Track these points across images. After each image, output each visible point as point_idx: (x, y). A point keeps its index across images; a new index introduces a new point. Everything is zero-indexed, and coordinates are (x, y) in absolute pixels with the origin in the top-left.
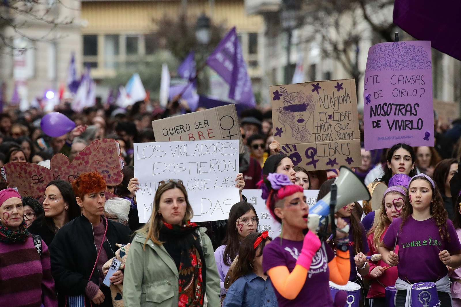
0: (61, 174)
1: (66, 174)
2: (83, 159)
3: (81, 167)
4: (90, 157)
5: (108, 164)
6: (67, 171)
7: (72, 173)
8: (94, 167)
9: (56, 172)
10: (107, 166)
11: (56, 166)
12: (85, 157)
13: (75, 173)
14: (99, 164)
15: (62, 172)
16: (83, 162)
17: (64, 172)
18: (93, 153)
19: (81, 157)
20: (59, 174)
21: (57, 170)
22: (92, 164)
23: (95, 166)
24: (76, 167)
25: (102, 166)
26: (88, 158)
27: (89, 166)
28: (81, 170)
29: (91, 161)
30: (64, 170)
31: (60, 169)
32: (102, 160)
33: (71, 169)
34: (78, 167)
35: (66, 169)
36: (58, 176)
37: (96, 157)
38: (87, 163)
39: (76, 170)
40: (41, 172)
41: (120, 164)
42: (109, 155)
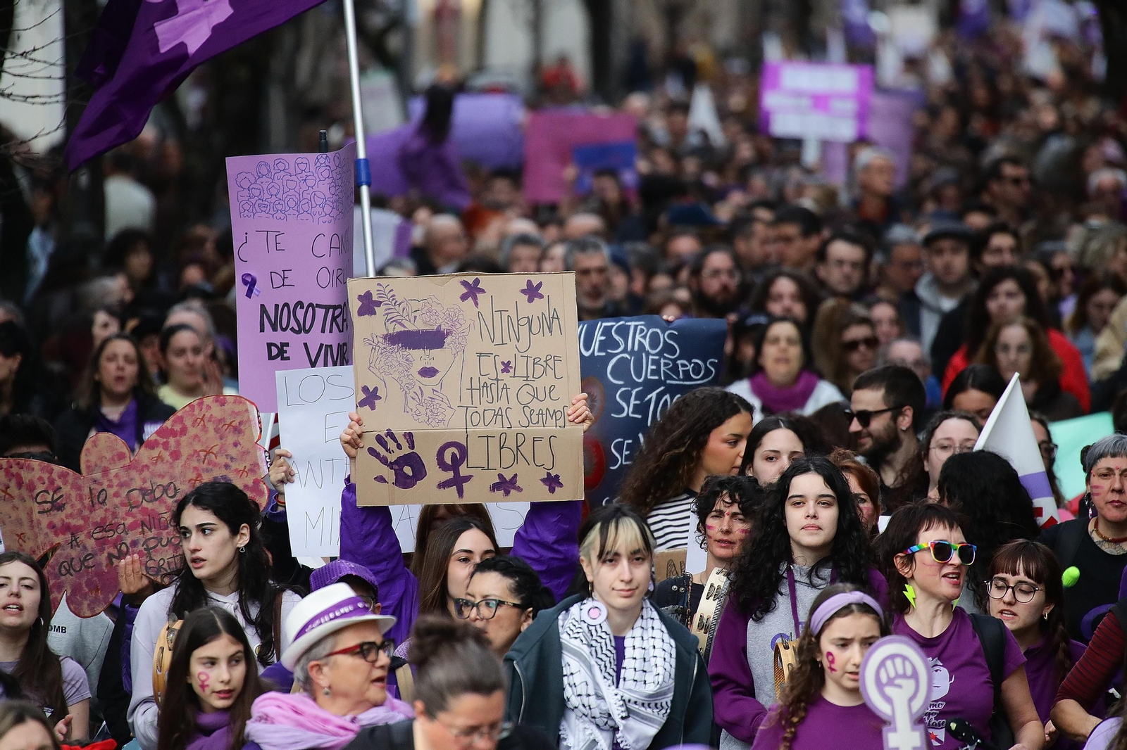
0: (110, 486)
1: (121, 485)
2: (166, 445)
3: (160, 467)
4: (184, 439)
5: (228, 461)
6: (124, 479)
7: (137, 484)
8: (195, 468)
9: (95, 481)
10: (227, 466)
11: (96, 465)
12: (172, 441)
13: (144, 481)
14: (206, 461)
15: (110, 481)
16: (166, 455)
17: (115, 482)
18: (192, 431)
19: (162, 440)
20: (105, 486)
21: (98, 475)
22: (190, 457)
23: (195, 464)
24: (147, 466)
25: (215, 465)
26: (178, 443)
27: (180, 463)
28: (162, 476)
29: (185, 452)
30: (117, 476)
31: (105, 472)
32: (216, 450)
33: (134, 474)
34: (152, 468)
35: (122, 473)
36: (100, 493)
37: (199, 441)
38: (176, 455)
39: (146, 474)
40: (59, 483)
41: (260, 462)
42: (231, 438)
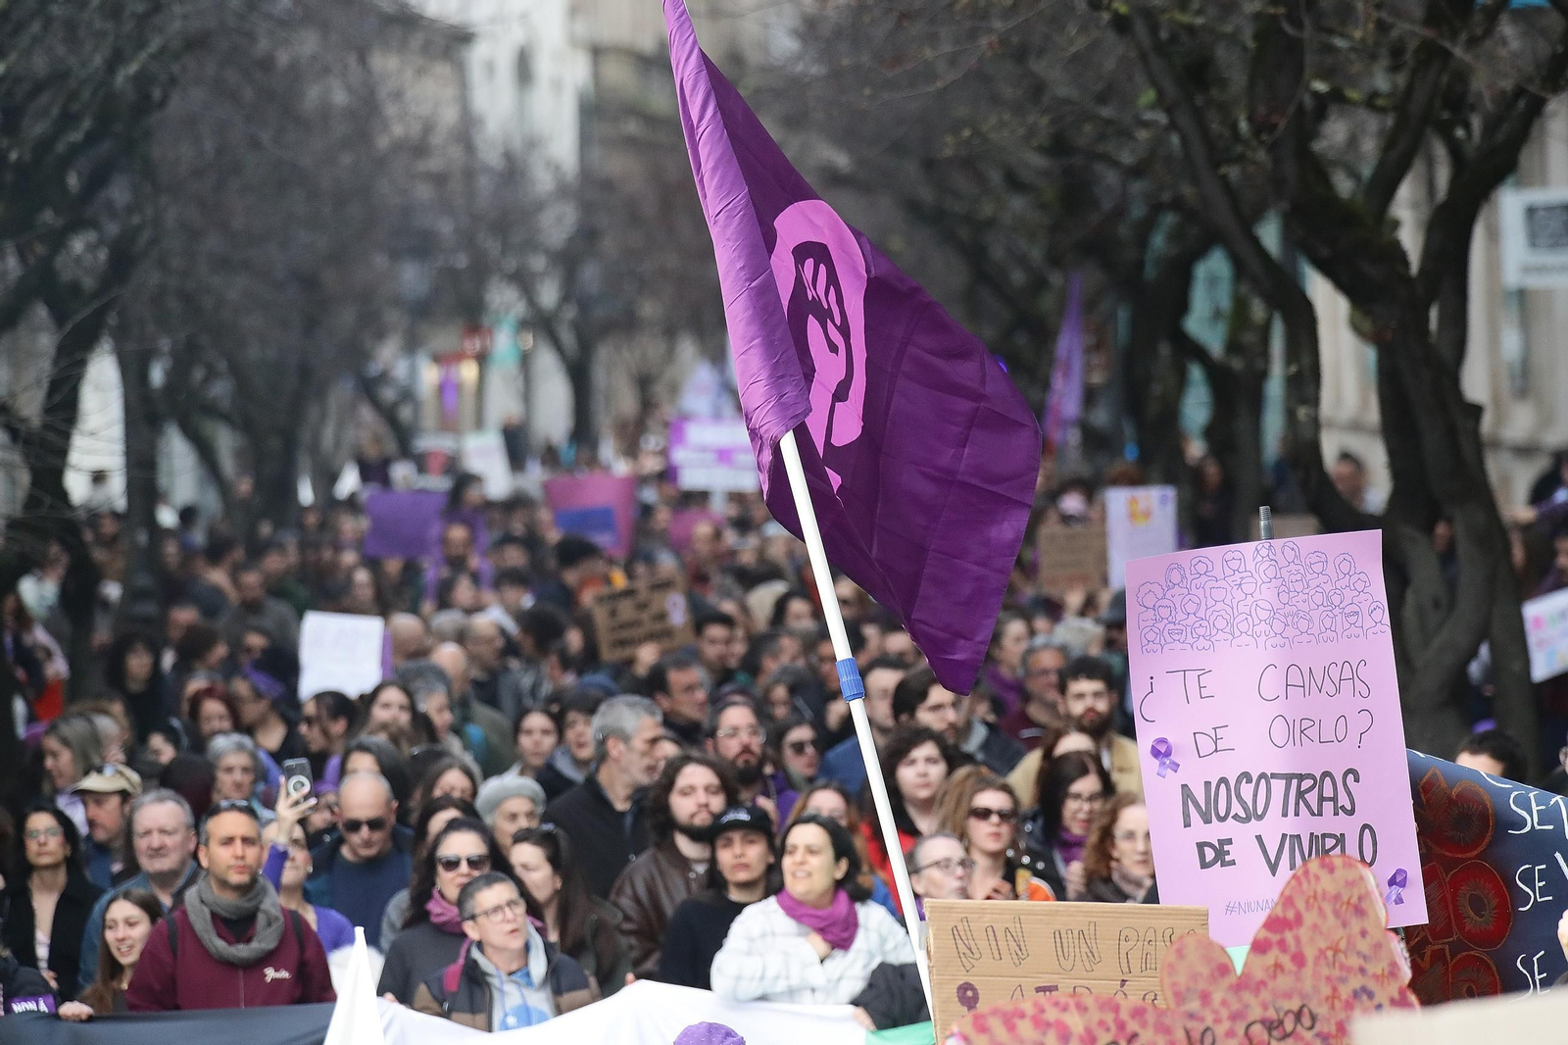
0: (1217, 1021)
1: (1235, 1017)
2: (1282, 945)
3: (1283, 982)
4: (1303, 932)
5: (1361, 962)
6: (1235, 1006)
7: (1256, 1013)
8: (1328, 979)
9: (1191, 1016)
10: (1362, 970)
11: (1188, 990)
12: (1289, 936)
13: (1265, 1007)
14: (1337, 964)
15: (1215, 1012)
16: (1286, 960)
17: (1224, 1013)
18: (1310, 918)
19: (1275, 938)
20: (1209, 1021)
21: (1194, 1005)
22: (1317, 959)
23: (1325, 971)
24: (1263, 983)
25: (1349, 969)
26: (1297, 939)
27: (1308, 971)
28: (1288, 996)
29: (1310, 953)
30: (1224, 1003)
31: (1205, 998)
32: (1343, 945)
33: (1248, 996)
34: (1271, 984)
35: (1231, 998)
36: (1203, 1034)
37: (1321, 933)
38: (1299, 959)
39: (1265, 995)
40: (1133, 1026)
41: (1397, 959)
42: (1355, 925)
